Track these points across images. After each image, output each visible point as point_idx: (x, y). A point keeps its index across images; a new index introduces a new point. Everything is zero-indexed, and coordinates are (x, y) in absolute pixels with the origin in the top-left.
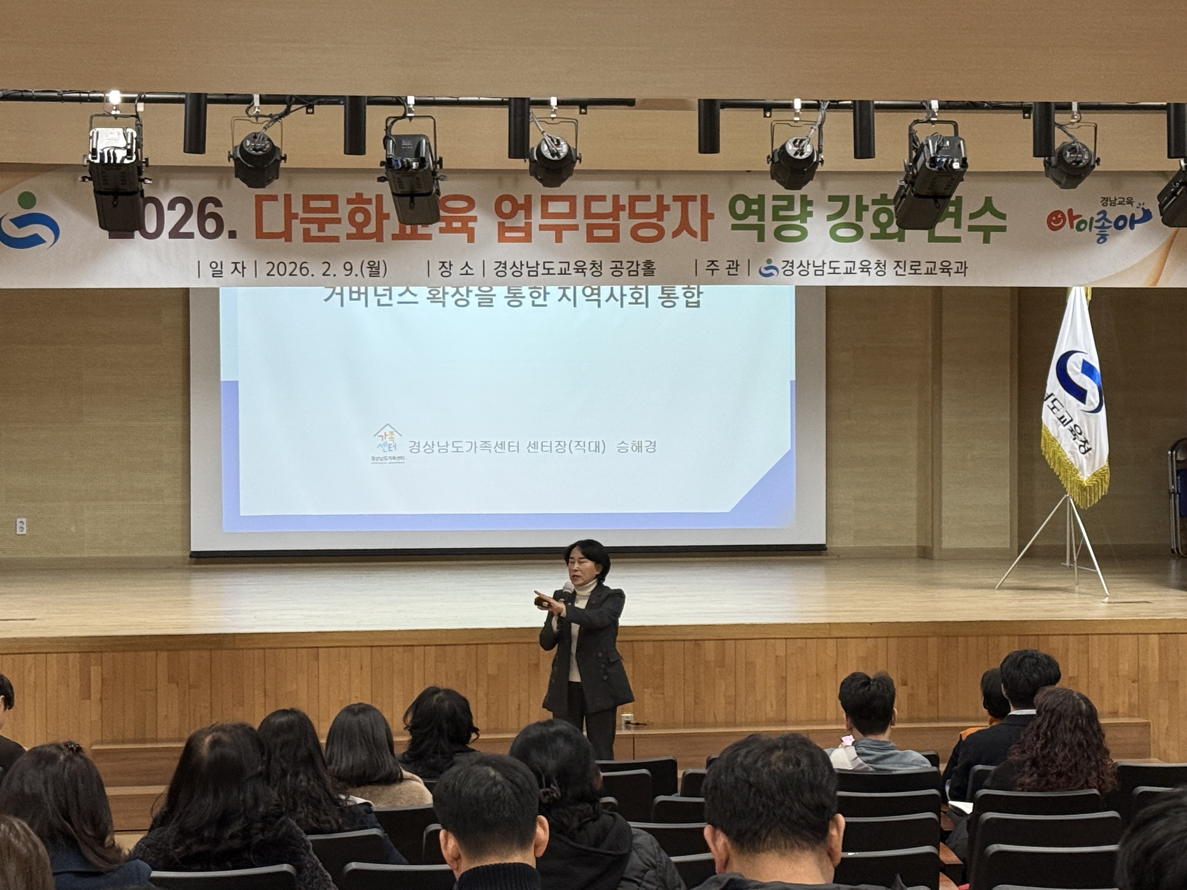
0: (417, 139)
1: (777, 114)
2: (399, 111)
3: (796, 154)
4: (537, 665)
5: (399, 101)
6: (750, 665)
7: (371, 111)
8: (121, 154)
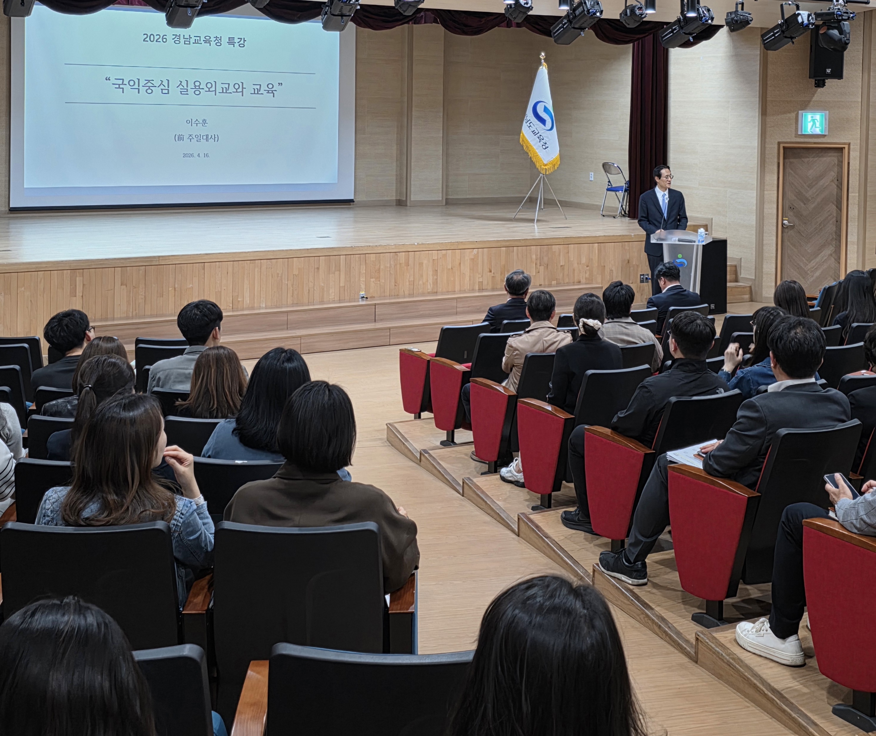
3: (525, 4)
4: (318, 268)
6: (421, 264)
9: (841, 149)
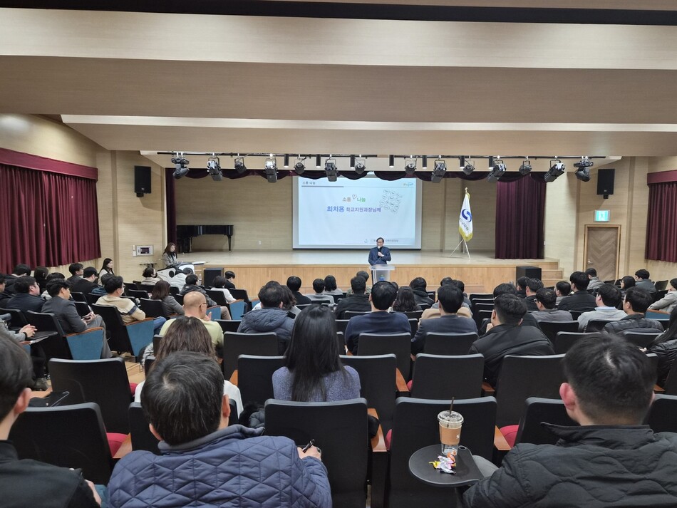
0: (332, 164)
1: (407, 159)
2: (328, 158)
3: (412, 167)
5: (328, 156)
7: (322, 158)
8: (272, 167)
9: (617, 228)
